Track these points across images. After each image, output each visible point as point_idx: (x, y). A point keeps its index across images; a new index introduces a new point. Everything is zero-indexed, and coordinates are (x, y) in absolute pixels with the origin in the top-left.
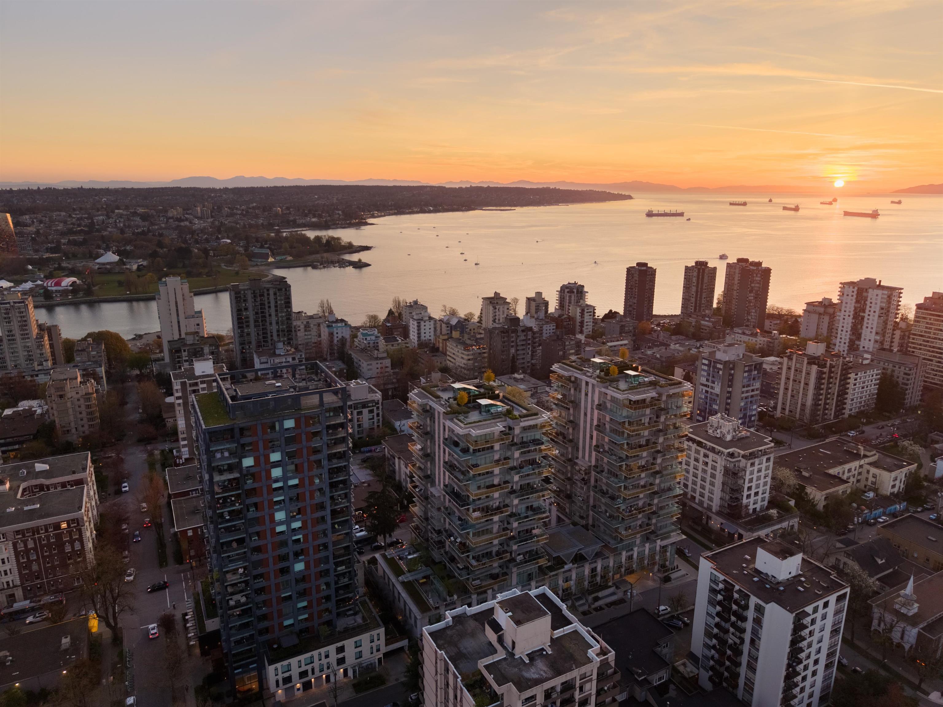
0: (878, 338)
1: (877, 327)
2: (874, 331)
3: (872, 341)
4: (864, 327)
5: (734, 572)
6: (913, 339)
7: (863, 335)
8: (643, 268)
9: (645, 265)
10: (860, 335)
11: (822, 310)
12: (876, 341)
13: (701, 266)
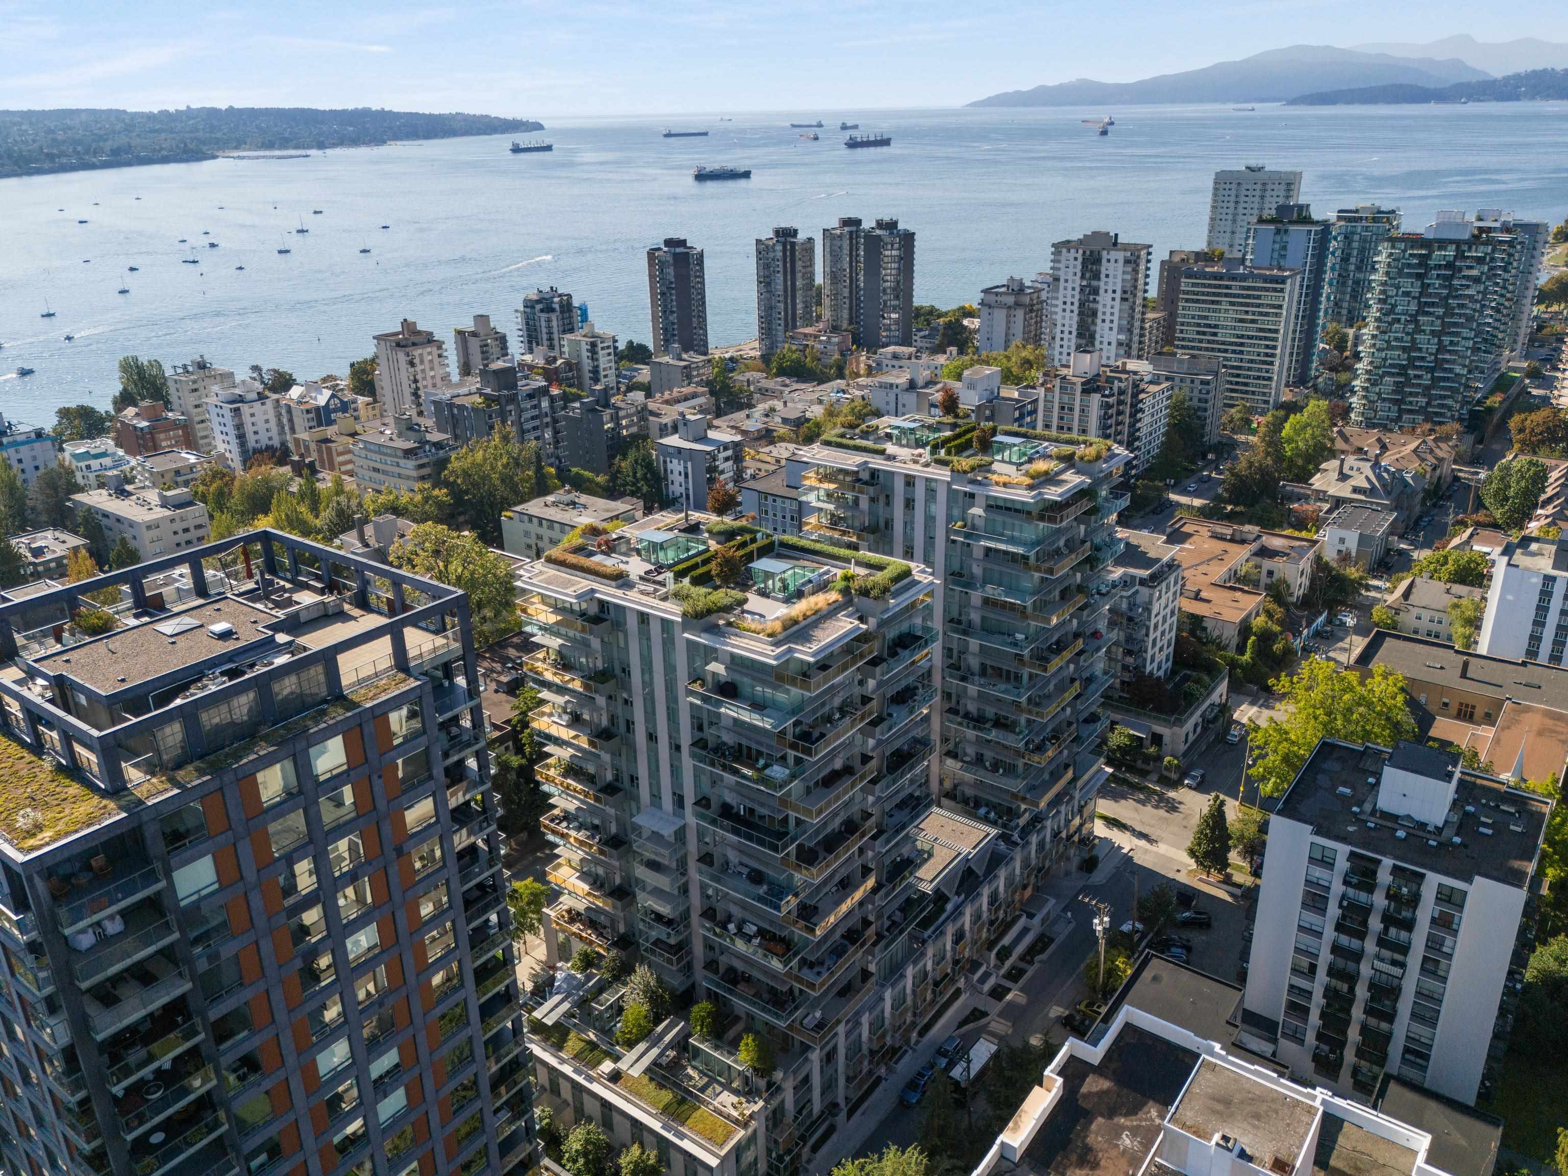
0: (1122, 337)
1: (1120, 318)
2: (1115, 326)
3: (1114, 344)
4: (1099, 321)
5: (1351, 829)
6: (1182, 331)
7: (1097, 336)
8: (678, 250)
9: (682, 243)
10: (1092, 337)
11: (1010, 300)
12: (1120, 344)
13: (786, 235)
